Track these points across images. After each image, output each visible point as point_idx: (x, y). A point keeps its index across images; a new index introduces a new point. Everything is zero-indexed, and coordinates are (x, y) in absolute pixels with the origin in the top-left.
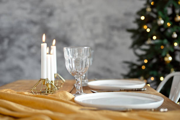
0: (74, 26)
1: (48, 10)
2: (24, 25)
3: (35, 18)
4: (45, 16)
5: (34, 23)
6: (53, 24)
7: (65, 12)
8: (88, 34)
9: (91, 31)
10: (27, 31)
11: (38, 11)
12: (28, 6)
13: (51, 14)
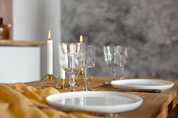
0: (150, 22)
1: (124, 8)
2: (102, 23)
3: (112, 15)
4: (121, 14)
5: (111, 21)
6: (129, 22)
7: (141, 8)
8: (165, 30)
9: (168, 27)
10: (104, 29)
11: (114, 8)
12: (105, 4)
13: (127, 12)
